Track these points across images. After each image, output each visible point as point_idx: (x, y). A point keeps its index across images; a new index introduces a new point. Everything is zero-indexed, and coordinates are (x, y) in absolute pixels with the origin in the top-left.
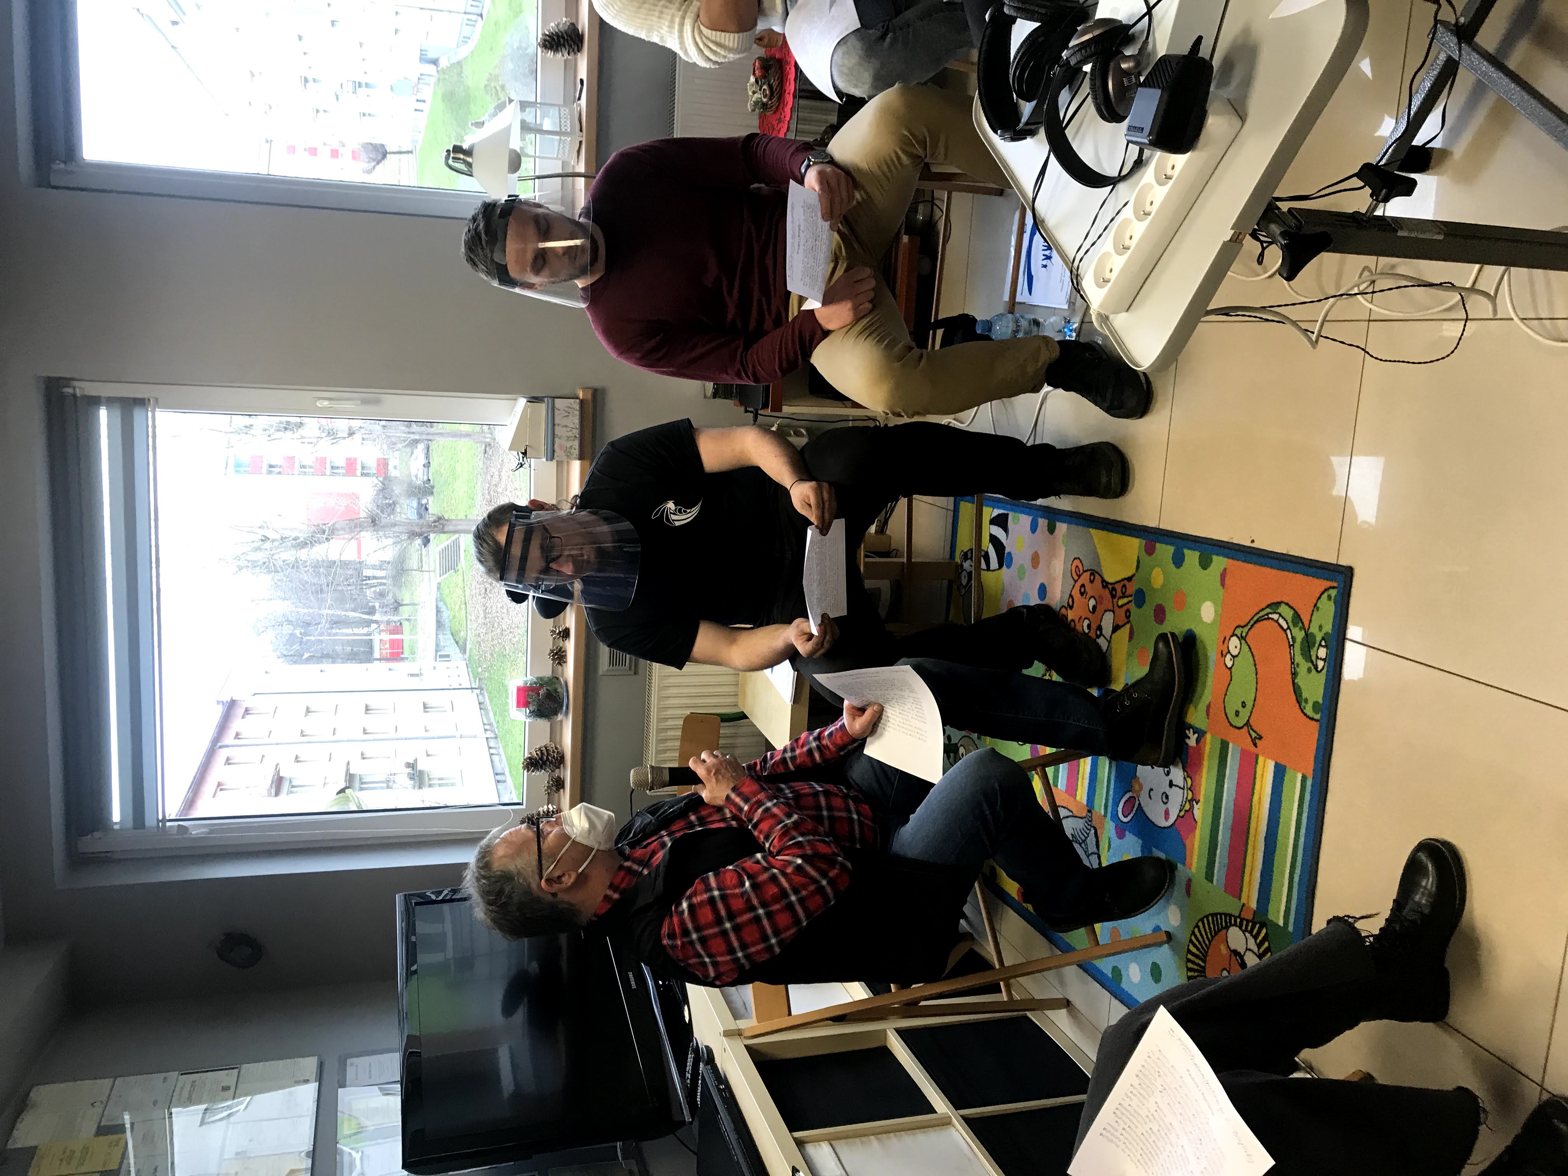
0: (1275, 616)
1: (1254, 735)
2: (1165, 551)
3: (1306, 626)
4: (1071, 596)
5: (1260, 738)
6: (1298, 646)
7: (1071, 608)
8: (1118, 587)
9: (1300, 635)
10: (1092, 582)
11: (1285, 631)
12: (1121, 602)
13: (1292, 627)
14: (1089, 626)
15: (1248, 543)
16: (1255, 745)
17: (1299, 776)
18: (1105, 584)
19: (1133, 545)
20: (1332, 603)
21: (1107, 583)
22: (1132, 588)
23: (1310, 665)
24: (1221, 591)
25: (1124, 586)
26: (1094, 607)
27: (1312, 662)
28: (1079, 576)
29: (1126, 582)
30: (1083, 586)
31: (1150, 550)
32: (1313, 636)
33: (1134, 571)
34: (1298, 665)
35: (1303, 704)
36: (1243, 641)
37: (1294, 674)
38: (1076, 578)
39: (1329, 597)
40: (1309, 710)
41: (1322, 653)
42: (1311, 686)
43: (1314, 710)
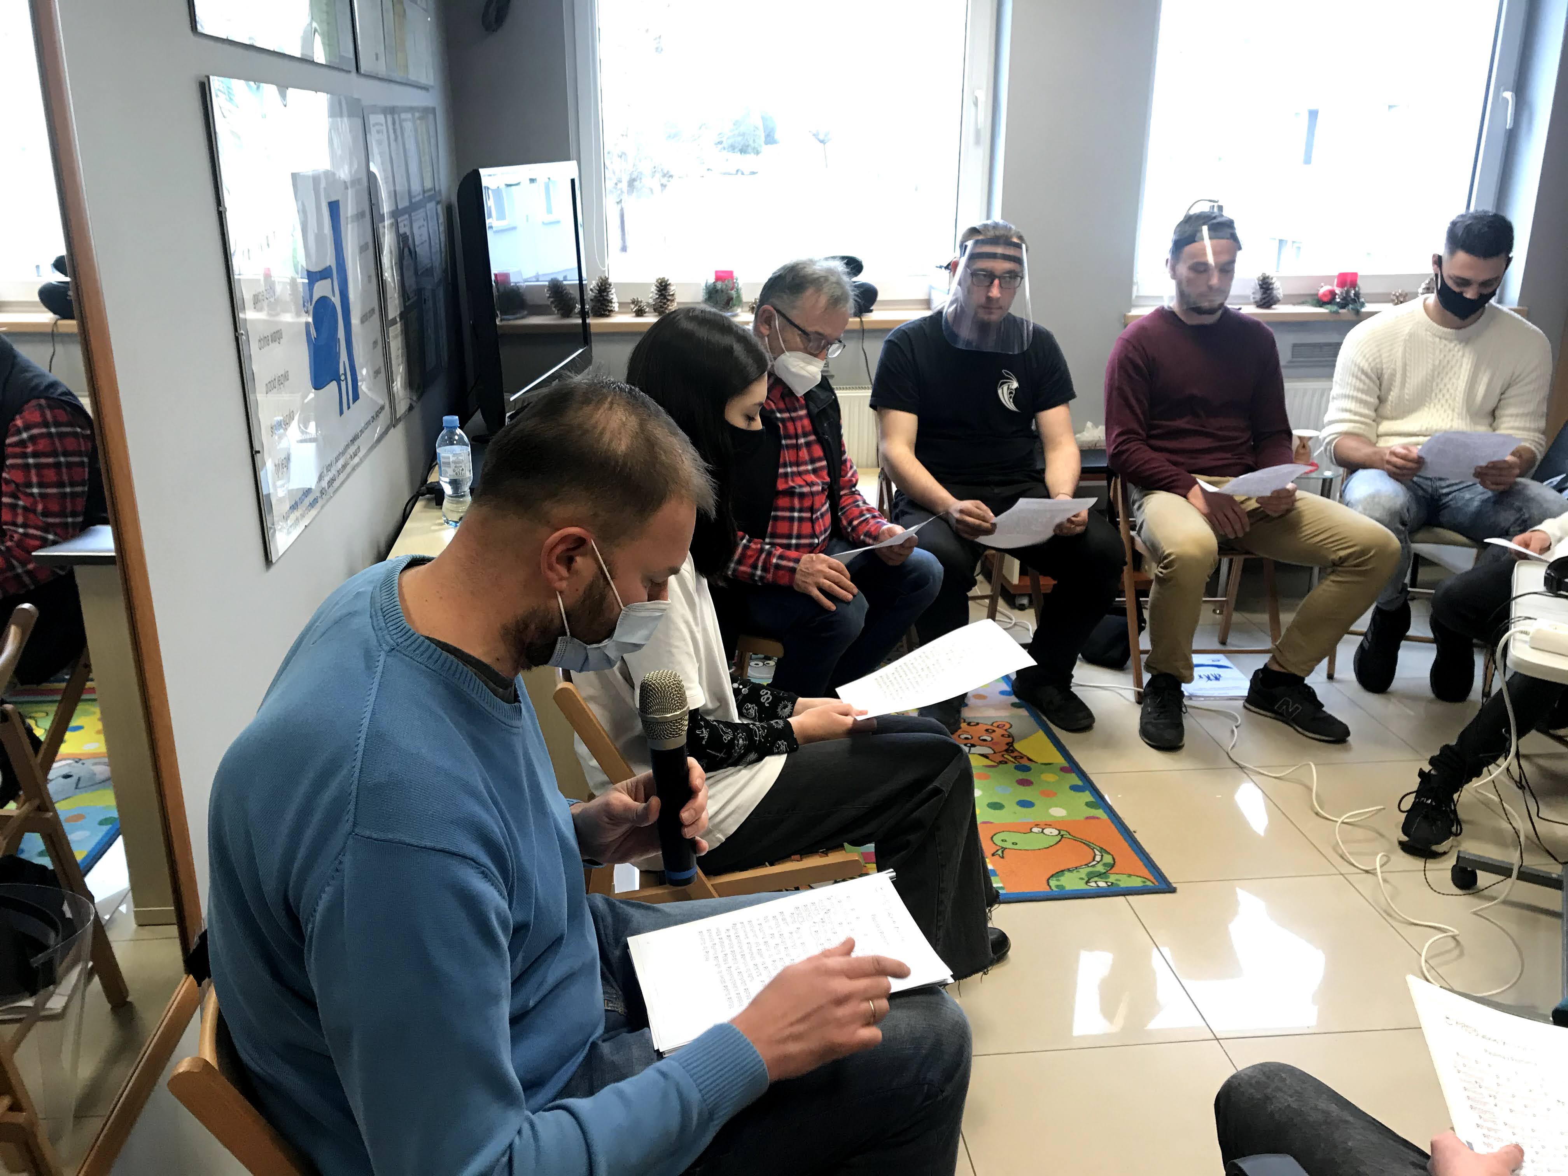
0: (1097, 853)
1: (1000, 852)
2: (1076, 780)
3: (1111, 872)
4: (978, 724)
5: (1003, 857)
6: (1091, 869)
7: (969, 724)
8: (1015, 754)
9: (1100, 868)
10: (1003, 736)
11: (1094, 860)
12: (1006, 756)
13: (1101, 863)
14: (966, 738)
15: (1132, 829)
16: (993, 855)
18: (1010, 744)
19: (1060, 760)
20: (1141, 884)
21: (1012, 746)
22: (1025, 762)
23: (1086, 879)
24: (1082, 818)
25: (1022, 758)
26: (985, 740)
27: (1089, 879)
28: (999, 727)
29: (1025, 759)
30: (994, 731)
31: (1064, 770)
32: (1108, 877)
33: (1040, 761)
34: (1078, 871)
35: (1054, 879)
36: (1059, 837)
37: (1069, 870)
38: (996, 725)
39: (1144, 882)
40: (1053, 883)
41: (1102, 884)
42: (1072, 882)
43: (1057, 886)
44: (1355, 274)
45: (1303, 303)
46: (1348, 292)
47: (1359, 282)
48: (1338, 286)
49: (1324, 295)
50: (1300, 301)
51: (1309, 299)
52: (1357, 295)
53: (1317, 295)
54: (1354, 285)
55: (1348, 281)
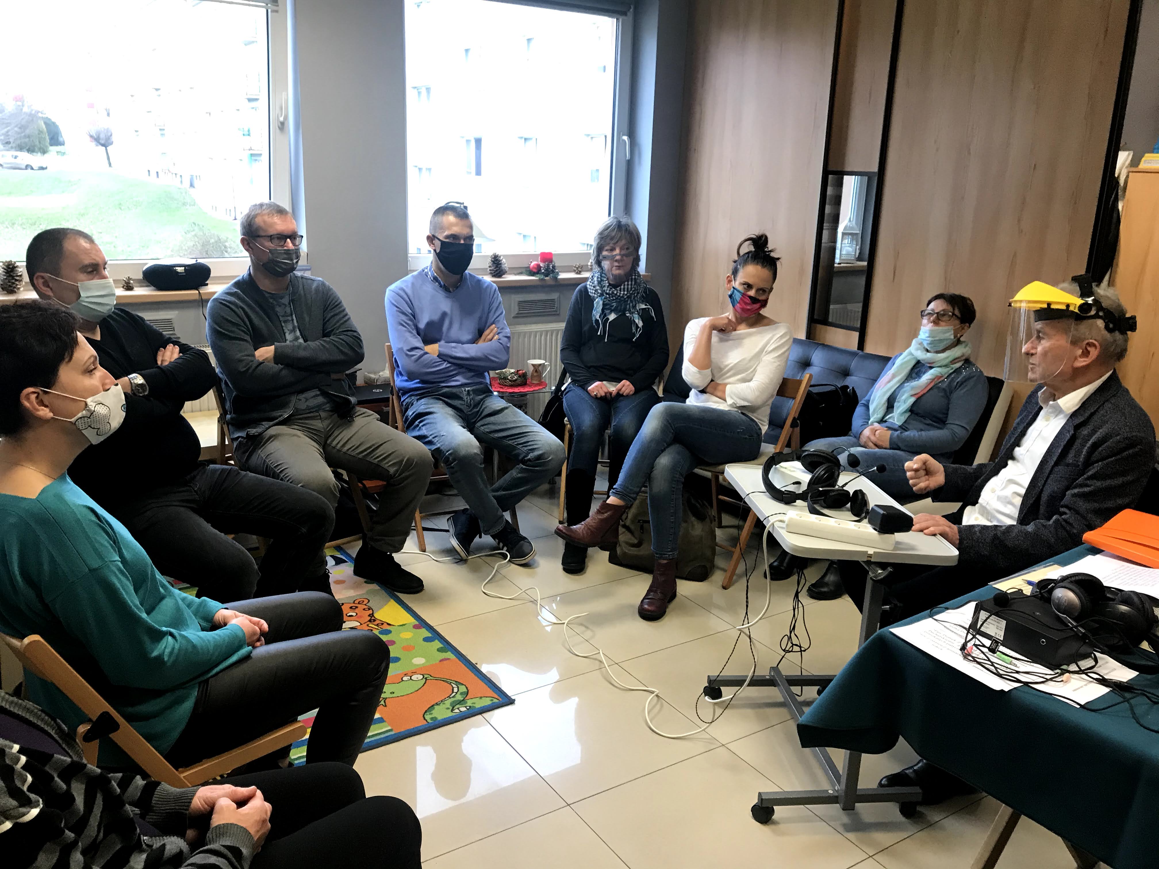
0: (454, 686)
1: (383, 703)
2: (426, 633)
3: (467, 698)
4: (343, 604)
5: (386, 706)
6: (453, 699)
9: (459, 697)
10: (364, 610)
11: (453, 692)
12: (370, 625)
13: (459, 693)
15: (474, 662)
17: (389, 728)
18: (371, 615)
19: (410, 620)
20: (491, 702)
21: (373, 616)
22: (386, 627)
23: (451, 708)
24: (438, 662)
25: (382, 624)
26: (351, 616)
27: (453, 707)
28: (359, 603)
29: (385, 624)
31: (415, 627)
32: (466, 703)
33: (396, 625)
34: (444, 704)
35: (428, 713)
36: (424, 680)
37: (437, 704)
38: (357, 602)
39: (492, 700)
40: (428, 717)
41: (463, 709)
42: (441, 713)
43: (432, 719)
44: (550, 254)
45: (521, 273)
46: (548, 266)
47: (554, 259)
48: (541, 261)
49: (533, 267)
50: (518, 272)
51: (524, 270)
52: (554, 267)
53: (529, 267)
54: (551, 261)
55: (547, 258)
